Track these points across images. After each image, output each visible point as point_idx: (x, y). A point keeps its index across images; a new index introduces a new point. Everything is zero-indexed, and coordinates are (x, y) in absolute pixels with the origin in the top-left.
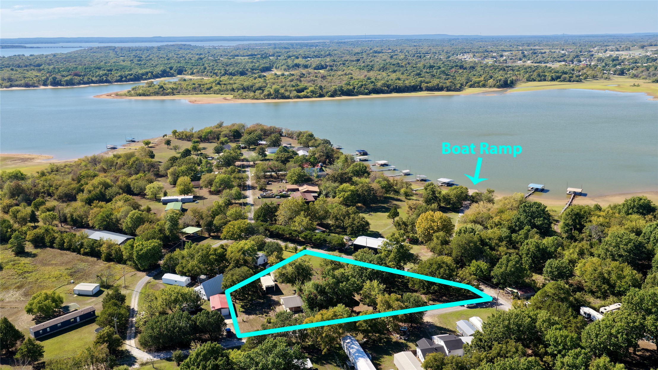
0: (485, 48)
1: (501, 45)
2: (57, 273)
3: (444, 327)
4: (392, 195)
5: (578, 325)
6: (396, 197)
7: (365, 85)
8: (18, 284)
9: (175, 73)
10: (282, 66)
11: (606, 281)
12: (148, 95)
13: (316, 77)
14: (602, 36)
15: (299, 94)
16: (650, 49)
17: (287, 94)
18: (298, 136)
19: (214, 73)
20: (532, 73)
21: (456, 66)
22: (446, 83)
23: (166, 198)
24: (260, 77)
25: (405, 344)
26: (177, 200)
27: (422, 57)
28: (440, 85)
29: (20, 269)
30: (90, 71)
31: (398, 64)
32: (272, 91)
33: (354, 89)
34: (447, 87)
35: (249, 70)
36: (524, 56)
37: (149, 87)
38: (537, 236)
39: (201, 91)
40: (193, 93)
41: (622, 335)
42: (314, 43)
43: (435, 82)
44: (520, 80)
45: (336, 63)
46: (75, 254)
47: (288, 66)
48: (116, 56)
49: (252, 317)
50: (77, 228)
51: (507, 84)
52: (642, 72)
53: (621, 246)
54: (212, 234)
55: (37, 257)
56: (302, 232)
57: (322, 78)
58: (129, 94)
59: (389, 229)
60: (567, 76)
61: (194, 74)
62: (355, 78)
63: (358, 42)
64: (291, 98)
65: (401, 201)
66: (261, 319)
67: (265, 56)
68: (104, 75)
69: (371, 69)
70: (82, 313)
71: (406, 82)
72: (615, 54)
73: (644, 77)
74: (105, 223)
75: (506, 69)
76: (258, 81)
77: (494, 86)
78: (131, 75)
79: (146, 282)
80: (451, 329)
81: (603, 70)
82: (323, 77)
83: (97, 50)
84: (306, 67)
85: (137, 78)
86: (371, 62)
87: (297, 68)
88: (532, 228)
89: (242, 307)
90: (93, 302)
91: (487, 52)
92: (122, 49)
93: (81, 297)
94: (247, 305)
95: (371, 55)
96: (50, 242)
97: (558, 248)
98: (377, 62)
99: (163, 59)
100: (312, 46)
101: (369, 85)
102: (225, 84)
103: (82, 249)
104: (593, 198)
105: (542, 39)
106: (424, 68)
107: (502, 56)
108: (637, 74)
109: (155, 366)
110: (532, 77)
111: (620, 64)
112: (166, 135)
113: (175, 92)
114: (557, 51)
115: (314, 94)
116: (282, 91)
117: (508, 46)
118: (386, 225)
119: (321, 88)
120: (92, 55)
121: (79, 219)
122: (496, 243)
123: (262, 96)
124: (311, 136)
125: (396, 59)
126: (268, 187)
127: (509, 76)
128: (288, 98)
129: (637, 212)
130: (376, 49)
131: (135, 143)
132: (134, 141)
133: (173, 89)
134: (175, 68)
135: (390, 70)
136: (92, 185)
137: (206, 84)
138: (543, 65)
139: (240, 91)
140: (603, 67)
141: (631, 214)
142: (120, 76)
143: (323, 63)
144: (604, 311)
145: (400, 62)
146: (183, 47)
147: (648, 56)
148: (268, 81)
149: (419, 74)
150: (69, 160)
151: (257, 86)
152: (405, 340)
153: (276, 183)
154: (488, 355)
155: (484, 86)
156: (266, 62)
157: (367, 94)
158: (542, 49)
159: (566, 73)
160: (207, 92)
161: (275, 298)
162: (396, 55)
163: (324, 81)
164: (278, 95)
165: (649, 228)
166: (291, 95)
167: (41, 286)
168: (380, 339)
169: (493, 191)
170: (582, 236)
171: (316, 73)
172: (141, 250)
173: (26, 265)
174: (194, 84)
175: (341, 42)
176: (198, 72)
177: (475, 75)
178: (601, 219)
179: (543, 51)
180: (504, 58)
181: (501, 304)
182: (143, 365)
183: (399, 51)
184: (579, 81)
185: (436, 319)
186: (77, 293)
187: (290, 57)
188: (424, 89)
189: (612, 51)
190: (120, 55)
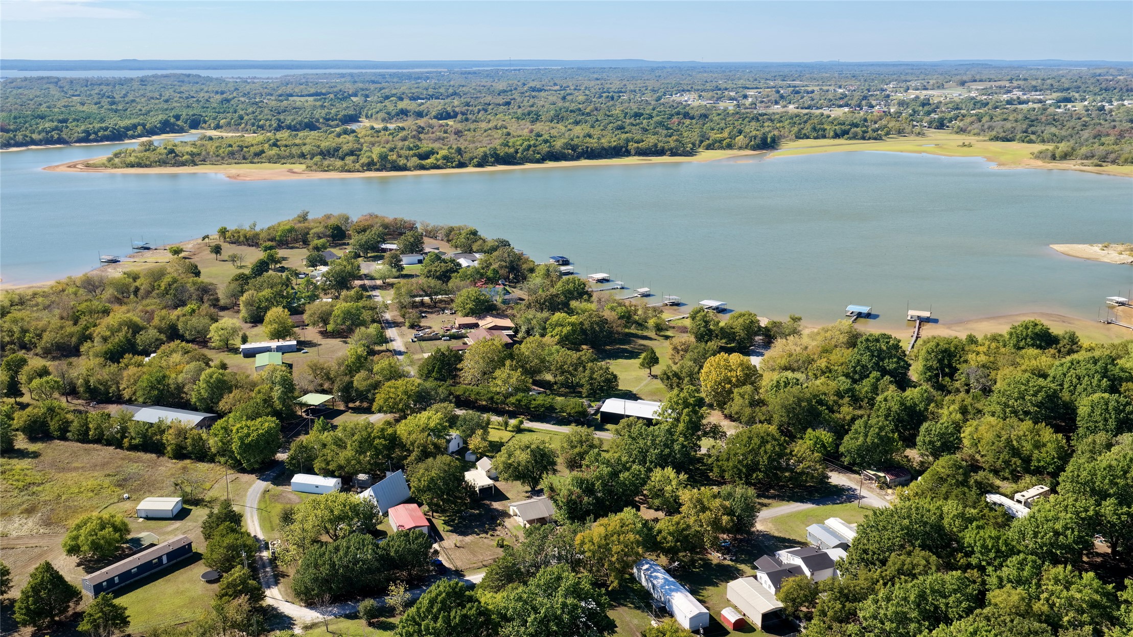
0: (714, 84)
1: (740, 79)
2: (91, 483)
3: (787, 537)
4: (633, 330)
5: (999, 520)
6: (640, 333)
7: (535, 146)
8: (25, 506)
9: (186, 127)
10: (377, 113)
11: (1016, 452)
12: (146, 166)
13: (446, 132)
14: (894, 65)
15: (424, 162)
16: (974, 86)
17: (402, 162)
18: (448, 235)
19: (258, 127)
20: (802, 126)
21: (678, 113)
22: (668, 142)
23: (247, 346)
24: (346, 132)
25: (733, 567)
26: (268, 350)
27: (615, 98)
28: (660, 145)
29: (18, 480)
30: (26, 122)
31: (580, 110)
32: (375, 158)
33: (517, 152)
34: (671, 149)
35: (321, 120)
36: (782, 97)
37: (146, 151)
38: (892, 387)
39: (244, 158)
40: (230, 161)
41: (1073, 532)
42: (422, 73)
43: (650, 140)
44: (785, 137)
45: (470, 108)
46: (111, 448)
47: (389, 113)
48: (63, 94)
49: (469, 539)
50: (98, 403)
51: (767, 144)
52: (972, 123)
53: (1027, 398)
54: (351, 405)
55: (42, 458)
56: (511, 395)
57: (456, 133)
58: (110, 163)
59: (646, 385)
60: (858, 130)
61: (221, 127)
62: (515, 134)
63: (497, 71)
64: (409, 170)
65: (650, 339)
66: (486, 540)
67: (344, 97)
68: (53, 130)
69: (537, 119)
70: (171, 549)
71: (603, 141)
72: (923, 94)
73: (976, 131)
74: (156, 392)
75: (760, 118)
76: (345, 140)
77: (746, 148)
78: (106, 129)
79: (262, 490)
80: (798, 539)
81: (912, 120)
82: (458, 133)
83: (24, 84)
84: (420, 115)
85: (118, 135)
86: (532, 106)
87: (405, 118)
88: (883, 376)
89: (446, 523)
90: (177, 529)
91: (720, 90)
92: (71, 82)
93: (153, 522)
94: (453, 520)
95: (527, 94)
96: (60, 429)
97: (929, 405)
98: (543, 106)
99: (157, 101)
100: (419, 78)
101: (541, 147)
102: (286, 146)
103: (126, 440)
104: (949, 325)
105: (801, 69)
106: (625, 117)
107: (745, 97)
108: (964, 127)
109: (331, 628)
110: (804, 132)
111: (934, 111)
112: (207, 237)
113: (196, 159)
114: (832, 88)
115: (448, 162)
116: (393, 157)
117: (751, 79)
118: (638, 380)
119: (459, 151)
120: (15, 92)
121: (100, 387)
122: (834, 401)
123: (357, 166)
124: (474, 233)
125: (572, 101)
126: (423, 323)
127: (767, 129)
128: (404, 168)
129: (1033, 345)
130: (533, 84)
131: (151, 252)
132: (148, 249)
133: (192, 154)
134: (184, 116)
135: (571, 121)
136: (108, 327)
137: (252, 145)
138: (818, 112)
139: (317, 159)
140: (911, 115)
141: (1023, 348)
142: (84, 131)
143: (449, 109)
144: (1023, 500)
145: (581, 106)
146: (186, 79)
147: (973, 98)
148: (362, 140)
149: (621, 128)
150: (34, 285)
151: (346, 148)
152: (731, 560)
153: (434, 316)
154: (884, 574)
155: (730, 146)
156: (348, 107)
157: (538, 161)
158: (807, 86)
159: (856, 126)
160: (256, 160)
161: (496, 505)
162: (571, 94)
163: (461, 140)
164: (385, 164)
165: (1060, 368)
166: (408, 165)
167: (70, 507)
168: (693, 562)
169: (800, 319)
170: (957, 384)
171: (441, 126)
172: (248, 435)
173: (27, 472)
174: (230, 146)
175: (468, 71)
176: (229, 124)
177: (713, 129)
178: (983, 358)
179: (810, 89)
180: (750, 100)
181: (864, 497)
182: (307, 628)
183: (572, 88)
184: (878, 138)
185: (770, 525)
186: (144, 515)
187: (387, 97)
188: (633, 152)
189: (917, 89)
190: (70, 92)
